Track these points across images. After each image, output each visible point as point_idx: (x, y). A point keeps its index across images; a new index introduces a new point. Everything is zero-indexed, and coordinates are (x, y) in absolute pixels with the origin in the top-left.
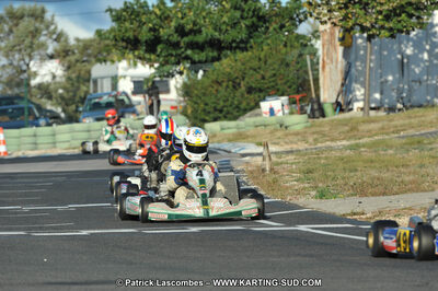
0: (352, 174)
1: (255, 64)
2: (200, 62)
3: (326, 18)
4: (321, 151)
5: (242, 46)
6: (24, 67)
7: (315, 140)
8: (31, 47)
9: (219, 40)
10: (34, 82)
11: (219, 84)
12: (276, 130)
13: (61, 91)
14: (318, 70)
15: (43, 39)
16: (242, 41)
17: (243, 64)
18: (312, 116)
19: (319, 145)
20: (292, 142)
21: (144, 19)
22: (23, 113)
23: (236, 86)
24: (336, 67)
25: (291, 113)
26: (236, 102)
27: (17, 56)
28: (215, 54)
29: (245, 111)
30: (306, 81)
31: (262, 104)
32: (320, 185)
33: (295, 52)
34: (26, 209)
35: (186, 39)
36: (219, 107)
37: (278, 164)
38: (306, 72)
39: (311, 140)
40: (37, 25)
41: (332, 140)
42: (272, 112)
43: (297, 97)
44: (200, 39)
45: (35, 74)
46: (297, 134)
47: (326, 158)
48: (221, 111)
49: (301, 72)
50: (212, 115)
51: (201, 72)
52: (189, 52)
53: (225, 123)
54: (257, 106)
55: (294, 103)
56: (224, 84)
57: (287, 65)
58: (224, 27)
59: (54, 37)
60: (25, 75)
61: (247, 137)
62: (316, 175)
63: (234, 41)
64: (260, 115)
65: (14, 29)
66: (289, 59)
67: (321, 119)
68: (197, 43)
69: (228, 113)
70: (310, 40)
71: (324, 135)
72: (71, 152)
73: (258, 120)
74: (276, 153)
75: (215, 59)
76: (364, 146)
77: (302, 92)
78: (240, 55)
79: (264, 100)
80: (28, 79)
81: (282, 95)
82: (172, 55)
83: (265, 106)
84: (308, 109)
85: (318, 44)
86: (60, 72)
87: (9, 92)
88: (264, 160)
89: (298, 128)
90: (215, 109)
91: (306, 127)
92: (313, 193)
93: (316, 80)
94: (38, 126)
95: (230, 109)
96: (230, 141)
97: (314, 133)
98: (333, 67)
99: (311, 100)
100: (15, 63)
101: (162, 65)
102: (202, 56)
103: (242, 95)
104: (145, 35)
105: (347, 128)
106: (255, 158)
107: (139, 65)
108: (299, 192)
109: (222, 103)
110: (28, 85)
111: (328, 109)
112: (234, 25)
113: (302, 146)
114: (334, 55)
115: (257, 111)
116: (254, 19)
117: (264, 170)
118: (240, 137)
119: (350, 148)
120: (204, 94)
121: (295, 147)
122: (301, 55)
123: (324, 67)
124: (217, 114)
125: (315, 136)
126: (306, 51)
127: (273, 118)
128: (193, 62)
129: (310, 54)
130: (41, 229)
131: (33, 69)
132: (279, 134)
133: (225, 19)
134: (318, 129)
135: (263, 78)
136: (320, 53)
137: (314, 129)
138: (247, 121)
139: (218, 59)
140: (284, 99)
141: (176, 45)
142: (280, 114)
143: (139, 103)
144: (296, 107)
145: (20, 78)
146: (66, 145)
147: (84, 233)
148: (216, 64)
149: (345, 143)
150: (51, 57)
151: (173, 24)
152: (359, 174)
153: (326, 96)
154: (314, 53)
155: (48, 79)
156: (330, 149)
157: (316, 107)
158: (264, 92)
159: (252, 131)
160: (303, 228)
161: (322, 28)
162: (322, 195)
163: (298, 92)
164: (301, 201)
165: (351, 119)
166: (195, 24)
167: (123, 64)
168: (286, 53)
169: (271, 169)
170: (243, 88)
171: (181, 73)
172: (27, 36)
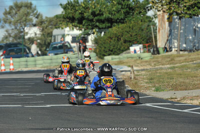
0: (171, 80)
1: (128, 29)
2: (102, 28)
3: (160, 9)
4: (157, 69)
5: (122, 21)
6: (22, 30)
7: (155, 64)
8: (25, 21)
9: (111, 18)
10: (26, 37)
11: (111, 38)
12: (137, 60)
13: (39, 41)
14: (156, 32)
15: (31, 17)
16: (122, 19)
17: (122, 29)
18: (153, 53)
19: (156, 67)
20: (144, 65)
21: (77, 8)
22: (21, 51)
23: (119, 39)
24: (165, 31)
25: (144, 52)
26: (119, 47)
27: (19, 25)
28: (109, 25)
29: (123, 51)
30: (151, 38)
31: (131, 48)
32: (157, 85)
33: (146, 24)
34: (22, 95)
35: (96, 18)
36: (111, 49)
37: (137, 75)
38: (151, 34)
39: (153, 64)
40: (28, 11)
41: (163, 65)
42: (135, 51)
43: (147, 45)
44: (102, 18)
45: (27, 33)
46: (146, 62)
47: (160, 73)
48: (112, 51)
49: (148, 33)
50: (108, 53)
51: (103, 33)
52: (98, 24)
53: (114, 57)
54: (128, 49)
55: (145, 47)
56: (114, 39)
57: (142, 30)
58: (113, 12)
59: (36, 16)
60: (23, 34)
61: (124, 63)
62: (155, 80)
63: (118, 19)
64: (130, 53)
65: (18, 13)
66: (143, 27)
67: (158, 55)
68: (101, 20)
69: (115, 52)
70: (153, 19)
71: (159, 62)
72: (43, 69)
73: (129, 55)
74: (137, 70)
75: (109, 27)
76: (177, 67)
77: (149, 43)
78: (121, 25)
79: (132, 46)
80: (24, 36)
81: (140, 44)
82: (90, 25)
83: (132, 49)
84: (152, 50)
85: (156, 21)
86: (38, 32)
87: (15, 41)
88: (131, 73)
89: (147, 59)
90: (109, 50)
91: (151, 59)
92: (153, 89)
93: (156, 37)
94: (28, 57)
95: (116, 50)
96: (116, 64)
97: (154, 61)
98: (163, 31)
99: (153, 46)
100: (18, 28)
101: (85, 30)
102: (104, 26)
103: (122, 44)
104: (77, 16)
105: (169, 59)
106: (127, 73)
107: (75, 29)
108: (147, 88)
109: (112, 48)
110: (24, 38)
111: (161, 50)
112: (118, 12)
113: (148, 67)
114: (164, 26)
115: (128, 51)
116: (128, 9)
117: (131, 78)
118: (120, 63)
119: (171, 68)
120: (104, 43)
121: (145, 68)
122: (148, 26)
123: (159, 31)
124: (110, 52)
125: (155, 63)
126: (151, 24)
127: (136, 54)
128: (99, 28)
129: (153, 25)
130: (29, 104)
131: (26, 31)
132: (138, 62)
133: (114, 9)
134: (156, 60)
135: (131, 36)
136: (157, 24)
137: (154, 60)
138: (124, 55)
139: (111, 27)
140: (141, 46)
141: (92, 20)
142: (139, 52)
143: (75, 47)
144: (146, 50)
145: (20, 35)
146: (41, 66)
147: (48, 106)
148: (110, 29)
149: (168, 66)
150: (35, 25)
151: (90, 11)
152: (174, 80)
153: (160, 44)
154: (154, 25)
155: (33, 35)
156: (161, 69)
157: (155, 49)
158: (132, 42)
159: (126, 60)
160: (148, 105)
161: (158, 13)
162: (157, 90)
163: (147, 43)
164: (148, 92)
165: (172, 55)
166: (100, 11)
167: (68, 29)
168: (142, 24)
169: (134, 78)
170: (122, 41)
171: (94, 33)
172: (24, 16)
